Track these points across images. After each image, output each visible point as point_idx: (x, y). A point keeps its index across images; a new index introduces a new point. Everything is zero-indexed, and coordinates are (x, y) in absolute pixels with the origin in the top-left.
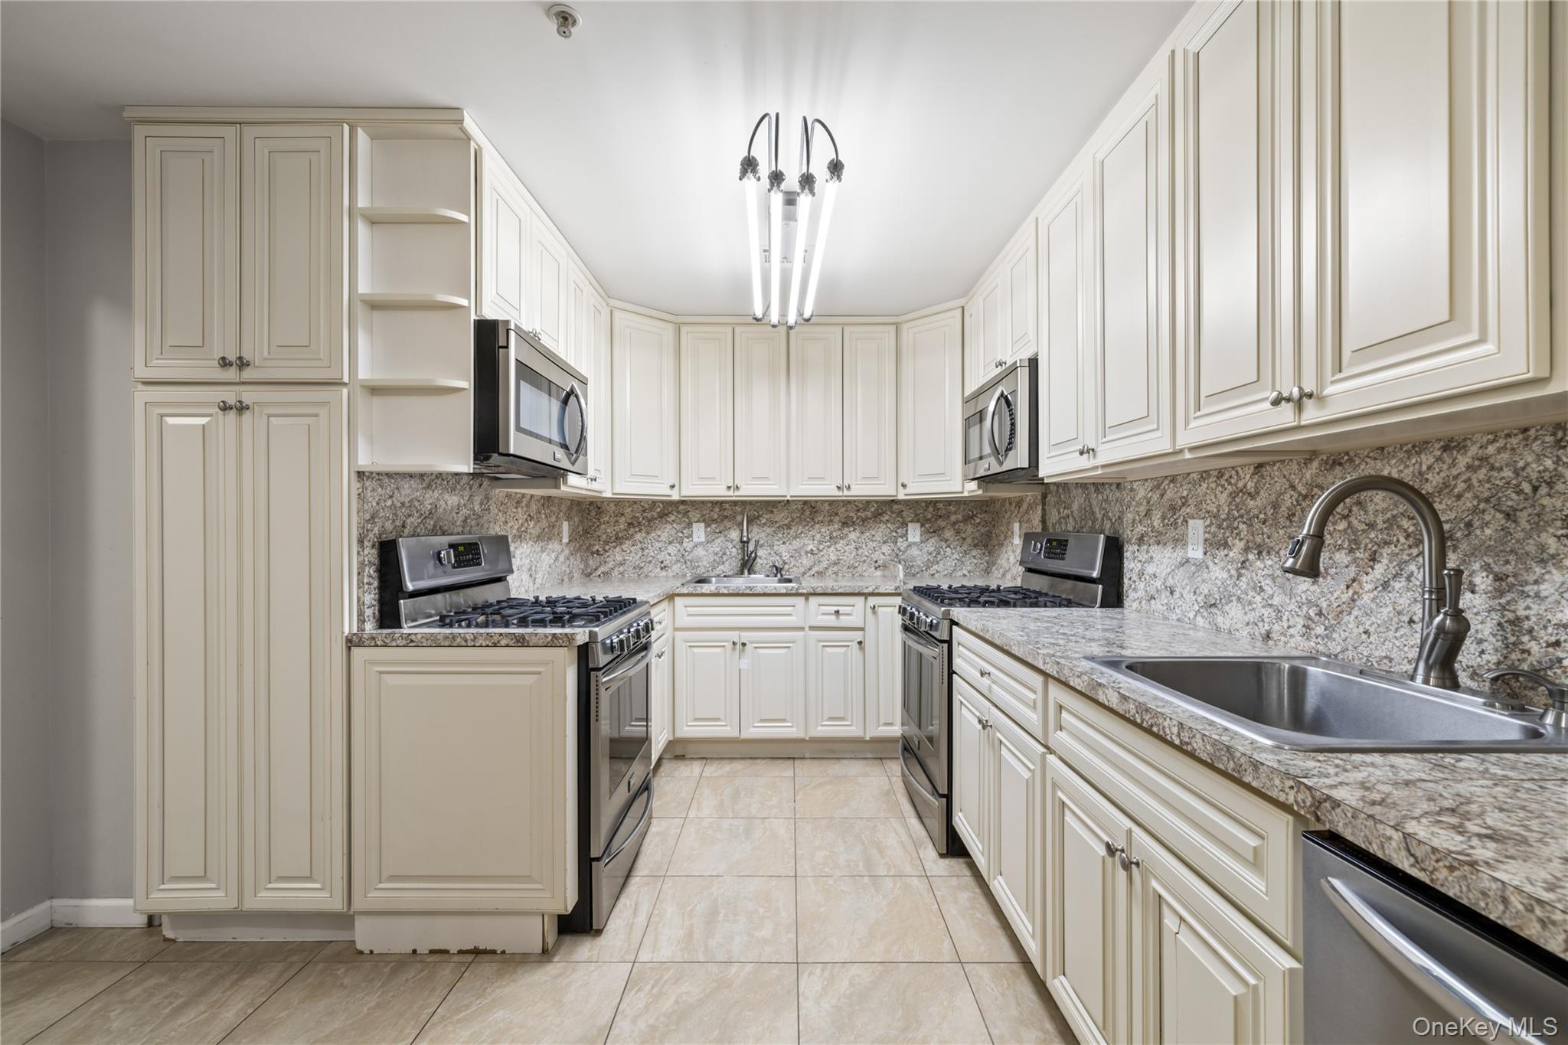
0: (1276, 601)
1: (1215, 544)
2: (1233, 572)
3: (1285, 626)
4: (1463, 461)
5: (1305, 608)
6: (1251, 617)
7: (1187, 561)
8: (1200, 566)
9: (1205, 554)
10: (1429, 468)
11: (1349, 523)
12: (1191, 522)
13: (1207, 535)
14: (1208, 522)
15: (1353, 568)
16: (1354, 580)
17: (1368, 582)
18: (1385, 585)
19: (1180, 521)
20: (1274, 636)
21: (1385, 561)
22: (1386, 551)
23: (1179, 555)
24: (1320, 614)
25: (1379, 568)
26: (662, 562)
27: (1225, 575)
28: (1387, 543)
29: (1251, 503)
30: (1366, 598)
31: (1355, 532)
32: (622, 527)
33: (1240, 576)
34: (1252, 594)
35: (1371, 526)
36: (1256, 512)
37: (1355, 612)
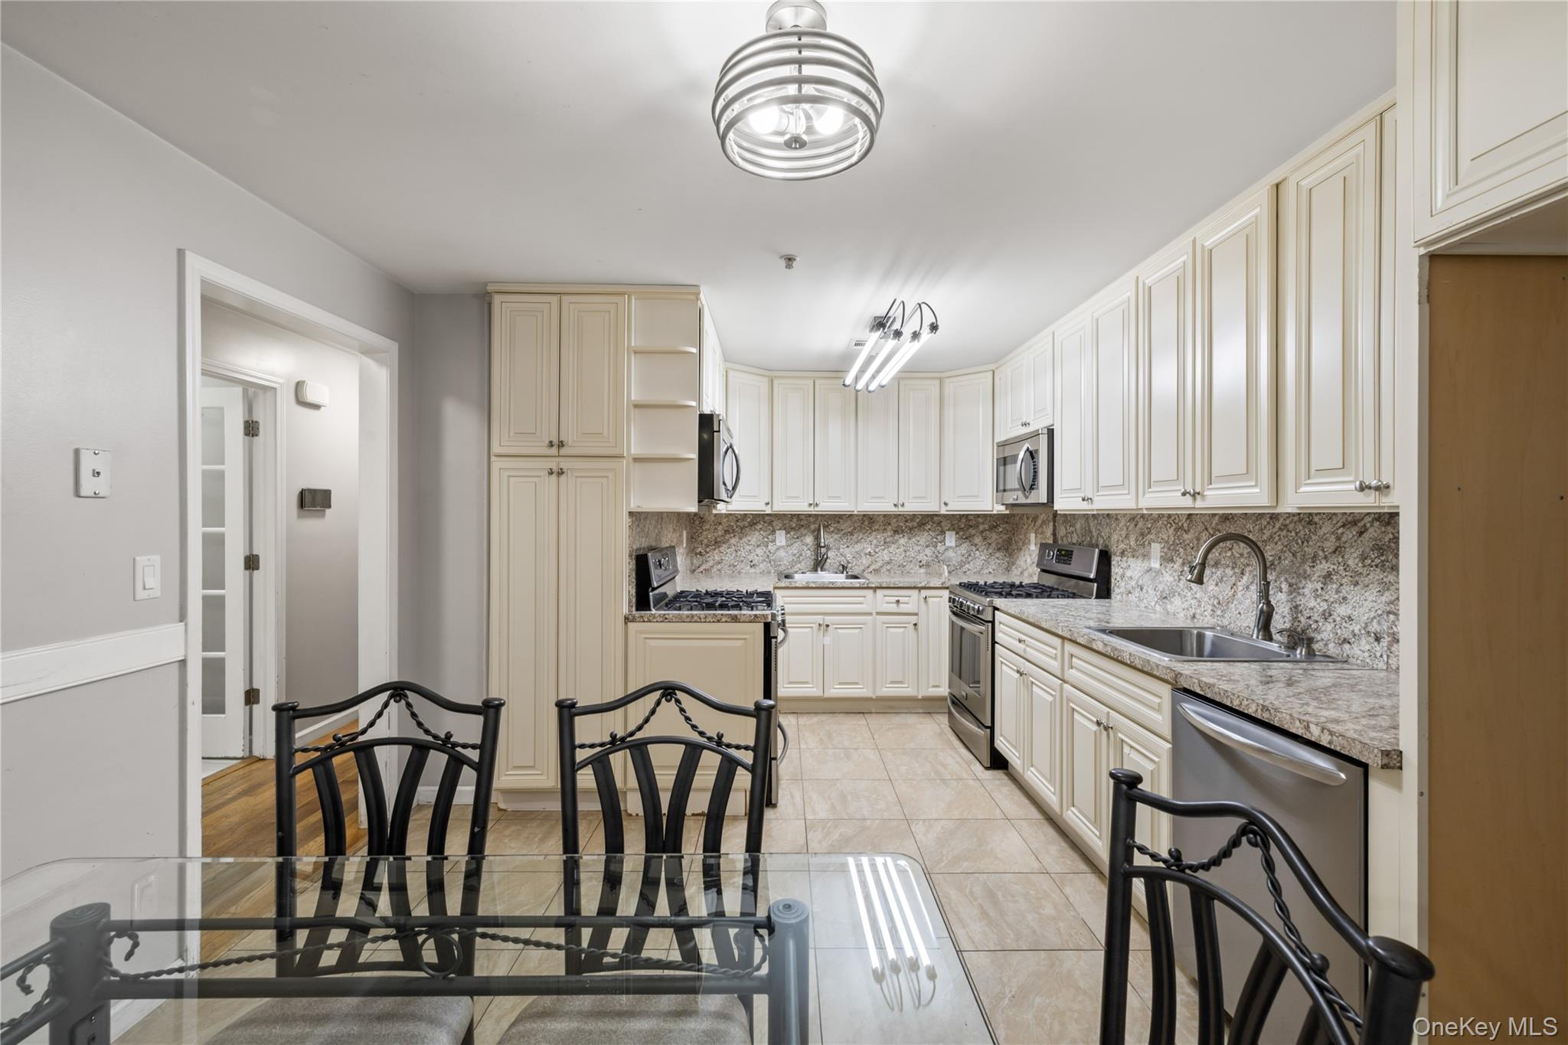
0: (1198, 596)
1: (1167, 559)
2: (1176, 577)
3: (1203, 610)
5: (1212, 600)
6: (1185, 605)
7: (1151, 569)
8: (1158, 573)
9: (1161, 565)
10: (1265, 527)
11: (1232, 553)
12: (1152, 544)
13: (1162, 554)
14: (1163, 545)
15: (1233, 578)
16: (1234, 585)
17: (1241, 585)
18: (1248, 588)
19: (1146, 543)
20: (1197, 616)
21: (1247, 575)
22: (1248, 569)
23: (1145, 565)
24: (1219, 603)
25: (1245, 578)
26: (752, 562)
27: (1172, 579)
28: (1248, 565)
29: (1186, 536)
30: (1239, 594)
31: (1235, 558)
32: (720, 533)
33: (1180, 580)
34: (1186, 591)
35: (1242, 555)
36: (1188, 541)
37: (1235, 602)
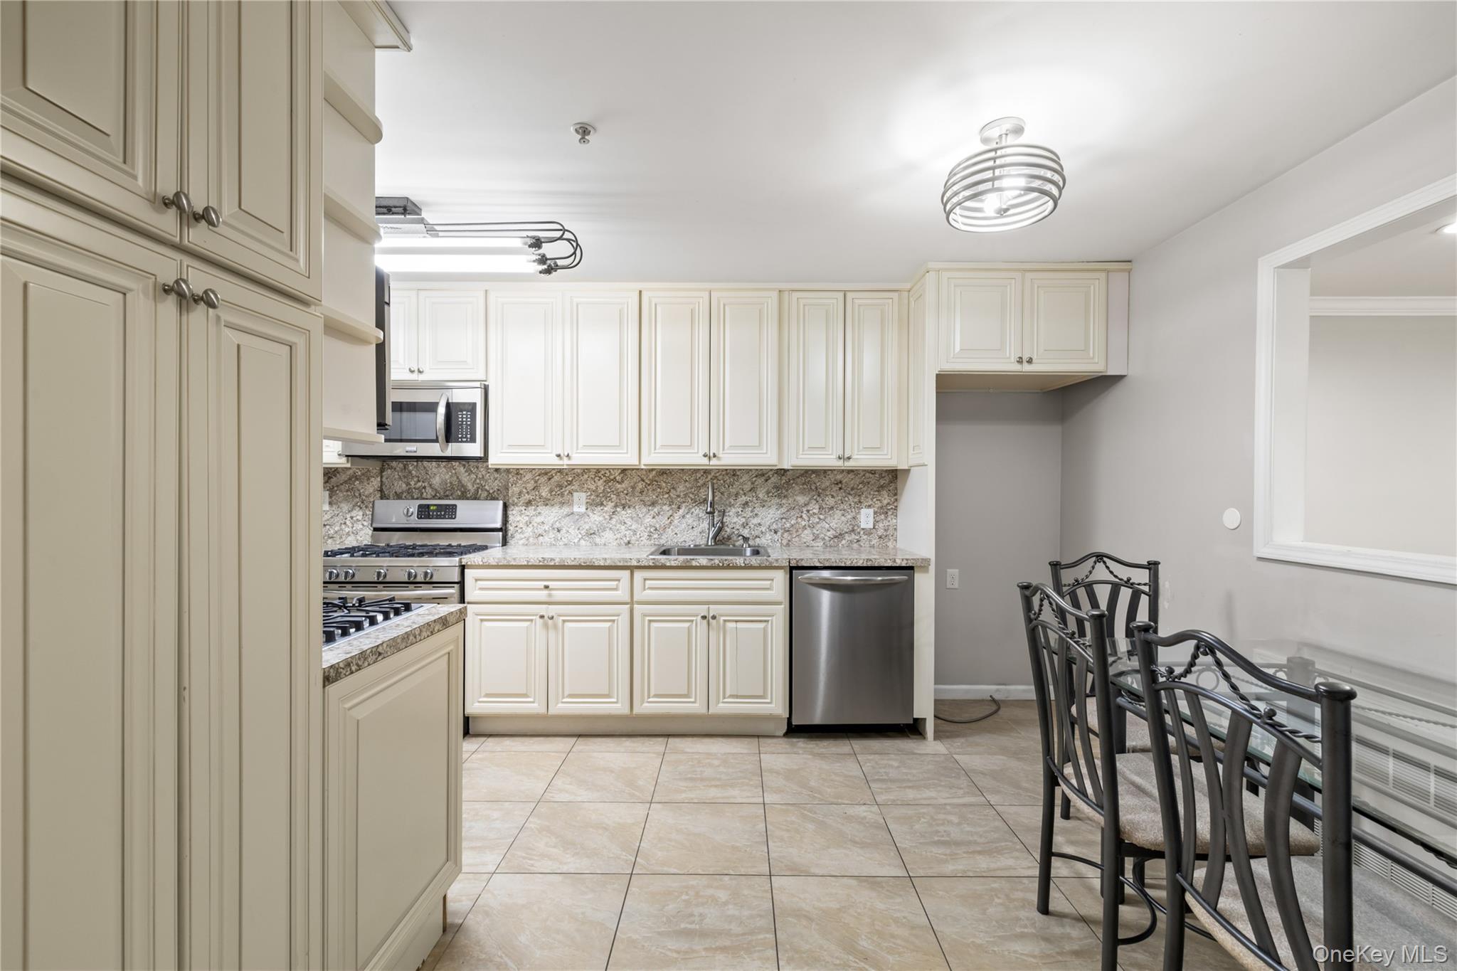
0: (633, 527)
1: (592, 504)
2: (607, 517)
3: (638, 536)
4: (710, 477)
5: (648, 529)
7: (572, 513)
8: (582, 515)
9: (587, 509)
10: (699, 478)
11: (670, 496)
12: (575, 494)
13: (588, 500)
14: (589, 493)
15: (671, 511)
16: (671, 516)
17: (677, 516)
18: (683, 517)
19: (566, 493)
21: (683, 508)
22: (684, 505)
23: (566, 510)
24: (656, 530)
25: (681, 511)
27: (601, 518)
28: (684, 502)
29: (619, 486)
30: (676, 522)
31: (672, 498)
33: (611, 518)
34: (618, 526)
35: (679, 496)
36: (622, 490)
37: (672, 527)
